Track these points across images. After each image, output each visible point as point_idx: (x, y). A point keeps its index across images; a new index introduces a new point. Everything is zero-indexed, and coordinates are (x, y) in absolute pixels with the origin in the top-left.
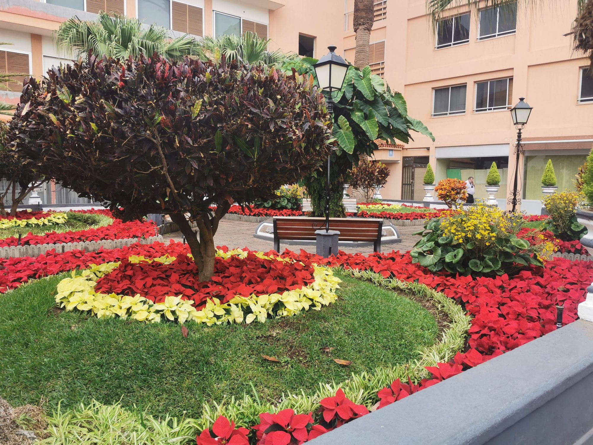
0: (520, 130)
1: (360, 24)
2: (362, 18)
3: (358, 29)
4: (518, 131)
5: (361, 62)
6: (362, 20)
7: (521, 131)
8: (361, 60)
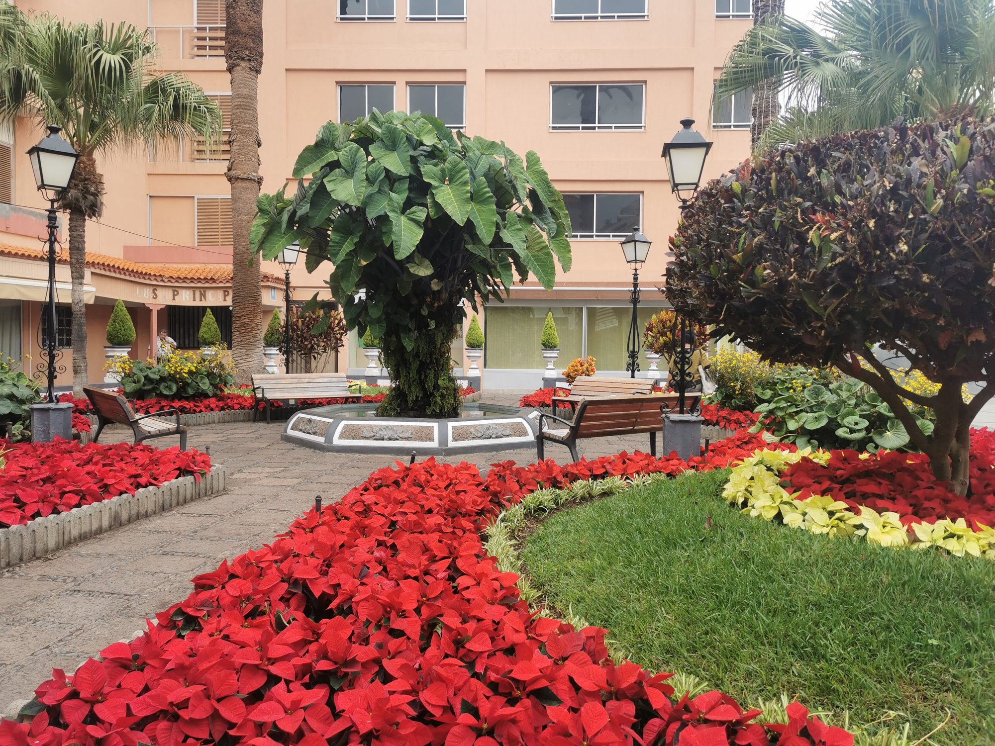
0: (636, 270)
1: (243, 59)
2: (247, 49)
3: (238, 65)
4: (634, 272)
5: (247, 126)
6: (247, 53)
7: (638, 272)
8: (247, 123)
